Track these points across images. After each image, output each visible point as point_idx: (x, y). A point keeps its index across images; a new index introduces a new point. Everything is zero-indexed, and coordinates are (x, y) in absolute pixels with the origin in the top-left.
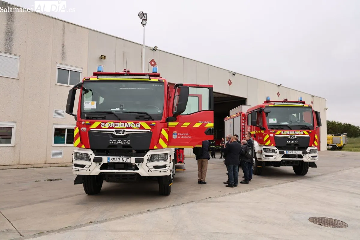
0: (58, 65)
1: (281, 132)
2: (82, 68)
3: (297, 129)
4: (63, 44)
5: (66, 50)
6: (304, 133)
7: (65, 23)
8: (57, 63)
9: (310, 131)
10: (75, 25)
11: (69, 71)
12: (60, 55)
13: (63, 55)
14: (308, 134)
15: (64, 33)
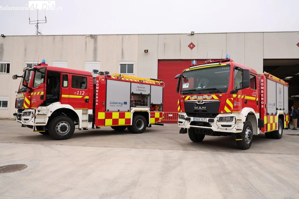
0: (120, 62)
1: (190, 97)
2: (134, 61)
3: (205, 94)
4: (122, 49)
5: (124, 52)
6: (212, 97)
7: (124, 36)
8: (119, 61)
9: (221, 95)
10: (129, 35)
11: (127, 65)
12: (120, 56)
13: (122, 56)
14: (217, 98)
15: (123, 42)
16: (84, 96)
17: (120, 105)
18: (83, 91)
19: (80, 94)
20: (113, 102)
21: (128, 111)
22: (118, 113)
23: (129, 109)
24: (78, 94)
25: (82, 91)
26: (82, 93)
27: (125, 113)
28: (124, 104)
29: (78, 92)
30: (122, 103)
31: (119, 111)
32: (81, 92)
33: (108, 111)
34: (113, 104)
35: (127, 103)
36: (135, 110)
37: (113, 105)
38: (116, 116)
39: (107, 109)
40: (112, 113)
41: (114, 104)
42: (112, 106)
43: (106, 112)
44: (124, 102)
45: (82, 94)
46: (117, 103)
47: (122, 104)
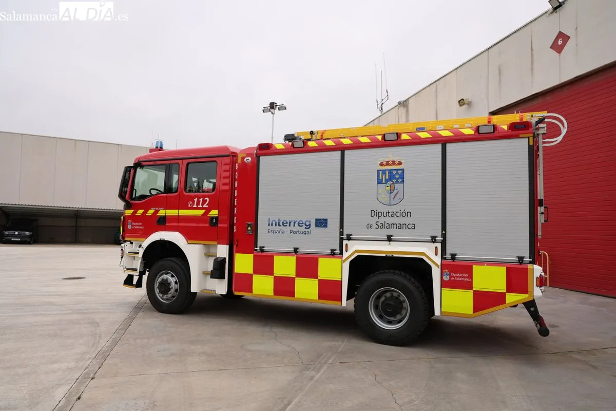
15: (436, 97)
16: (208, 210)
17: (303, 229)
18: (206, 199)
19: (200, 206)
20: (279, 220)
21: (333, 254)
22: (293, 260)
23: (337, 247)
24: (195, 206)
25: (204, 197)
26: (204, 202)
27: (317, 259)
28: (317, 226)
29: (196, 200)
30: (308, 223)
31: (296, 251)
32: (201, 200)
33: (262, 249)
34: (279, 225)
35: (326, 223)
36: (356, 251)
37: (277, 228)
38: (285, 266)
39: (260, 244)
40: (272, 258)
41: (282, 228)
42: (274, 232)
43: (256, 253)
44: (317, 220)
45: (203, 205)
46: (292, 224)
47: (310, 225)
